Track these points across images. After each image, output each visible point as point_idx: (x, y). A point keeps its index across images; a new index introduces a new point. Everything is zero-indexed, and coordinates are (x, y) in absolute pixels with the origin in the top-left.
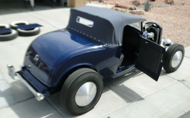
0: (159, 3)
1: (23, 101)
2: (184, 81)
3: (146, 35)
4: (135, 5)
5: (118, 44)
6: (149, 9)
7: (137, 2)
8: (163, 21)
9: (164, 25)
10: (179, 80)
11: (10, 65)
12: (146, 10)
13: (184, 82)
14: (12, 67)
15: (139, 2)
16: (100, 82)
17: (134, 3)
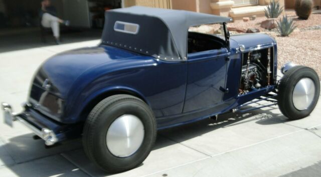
0: (317, 24)
1: (28, 161)
2: (316, 129)
3: (237, 49)
4: (266, 29)
5: (179, 58)
6: (289, 32)
7: (270, 23)
8: (309, 49)
9: (309, 53)
10: (307, 129)
11: (6, 104)
12: (283, 35)
13: (316, 131)
14: (9, 107)
15: (272, 22)
16: (150, 118)
17: (264, 26)
